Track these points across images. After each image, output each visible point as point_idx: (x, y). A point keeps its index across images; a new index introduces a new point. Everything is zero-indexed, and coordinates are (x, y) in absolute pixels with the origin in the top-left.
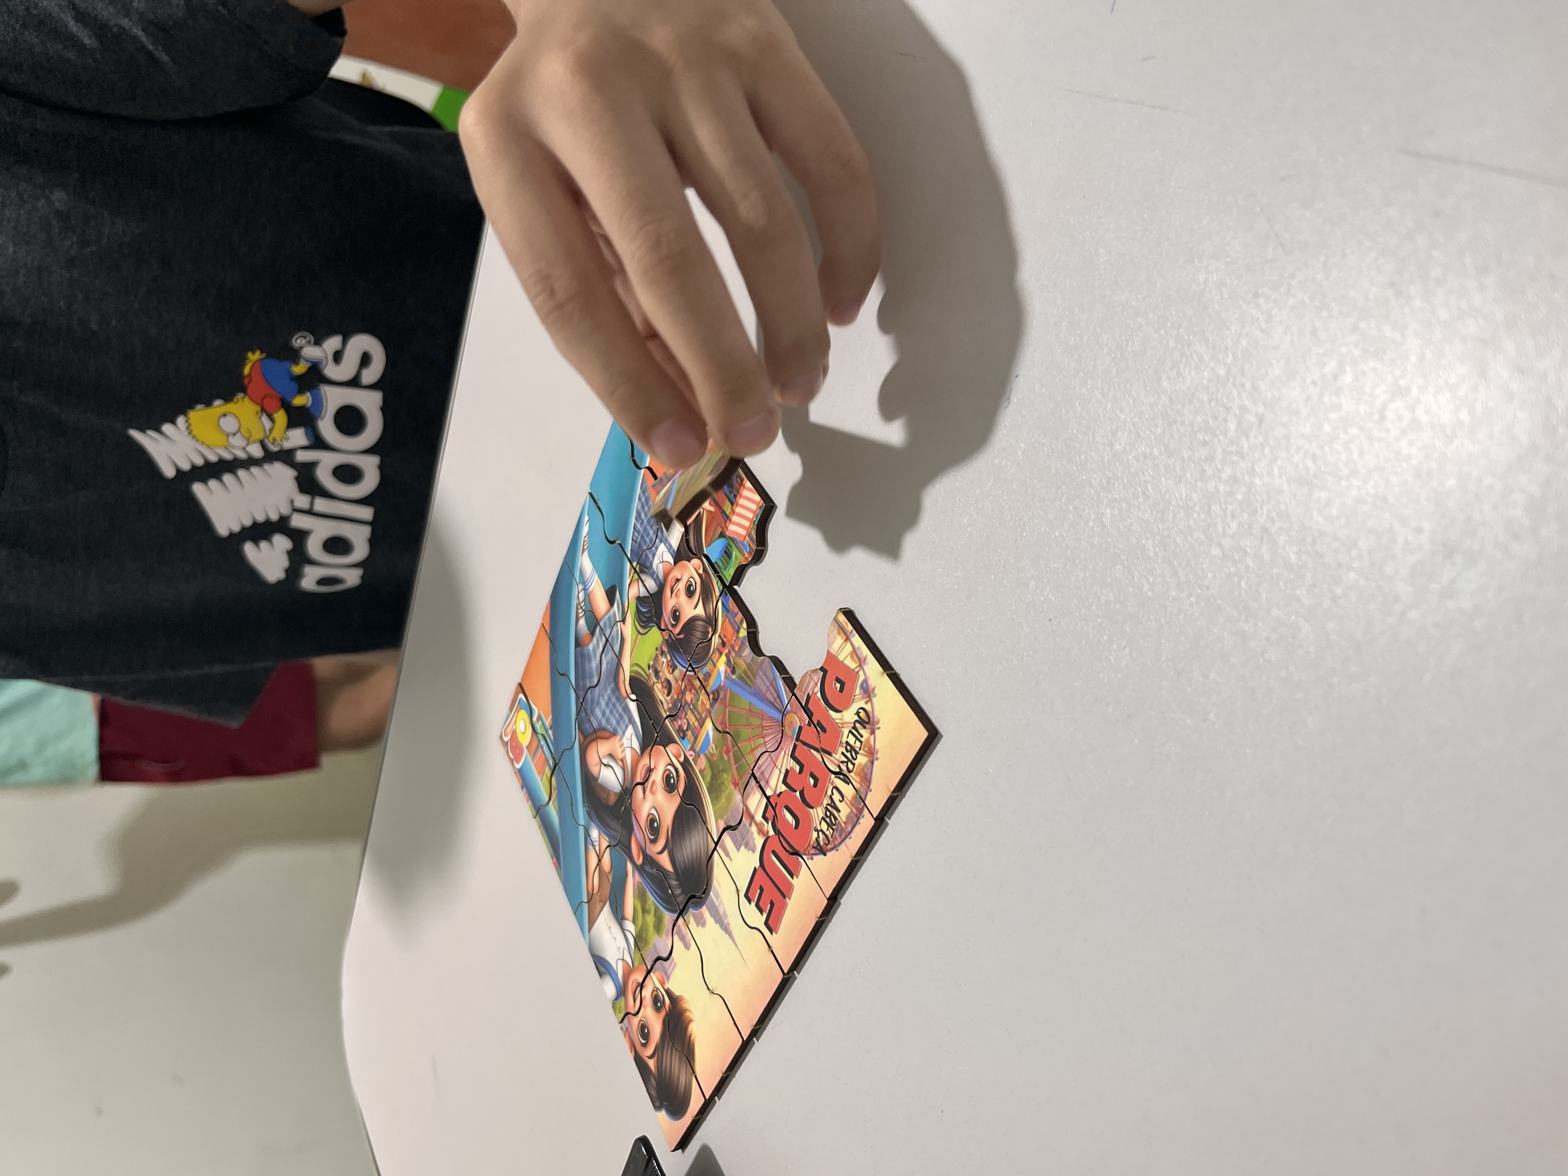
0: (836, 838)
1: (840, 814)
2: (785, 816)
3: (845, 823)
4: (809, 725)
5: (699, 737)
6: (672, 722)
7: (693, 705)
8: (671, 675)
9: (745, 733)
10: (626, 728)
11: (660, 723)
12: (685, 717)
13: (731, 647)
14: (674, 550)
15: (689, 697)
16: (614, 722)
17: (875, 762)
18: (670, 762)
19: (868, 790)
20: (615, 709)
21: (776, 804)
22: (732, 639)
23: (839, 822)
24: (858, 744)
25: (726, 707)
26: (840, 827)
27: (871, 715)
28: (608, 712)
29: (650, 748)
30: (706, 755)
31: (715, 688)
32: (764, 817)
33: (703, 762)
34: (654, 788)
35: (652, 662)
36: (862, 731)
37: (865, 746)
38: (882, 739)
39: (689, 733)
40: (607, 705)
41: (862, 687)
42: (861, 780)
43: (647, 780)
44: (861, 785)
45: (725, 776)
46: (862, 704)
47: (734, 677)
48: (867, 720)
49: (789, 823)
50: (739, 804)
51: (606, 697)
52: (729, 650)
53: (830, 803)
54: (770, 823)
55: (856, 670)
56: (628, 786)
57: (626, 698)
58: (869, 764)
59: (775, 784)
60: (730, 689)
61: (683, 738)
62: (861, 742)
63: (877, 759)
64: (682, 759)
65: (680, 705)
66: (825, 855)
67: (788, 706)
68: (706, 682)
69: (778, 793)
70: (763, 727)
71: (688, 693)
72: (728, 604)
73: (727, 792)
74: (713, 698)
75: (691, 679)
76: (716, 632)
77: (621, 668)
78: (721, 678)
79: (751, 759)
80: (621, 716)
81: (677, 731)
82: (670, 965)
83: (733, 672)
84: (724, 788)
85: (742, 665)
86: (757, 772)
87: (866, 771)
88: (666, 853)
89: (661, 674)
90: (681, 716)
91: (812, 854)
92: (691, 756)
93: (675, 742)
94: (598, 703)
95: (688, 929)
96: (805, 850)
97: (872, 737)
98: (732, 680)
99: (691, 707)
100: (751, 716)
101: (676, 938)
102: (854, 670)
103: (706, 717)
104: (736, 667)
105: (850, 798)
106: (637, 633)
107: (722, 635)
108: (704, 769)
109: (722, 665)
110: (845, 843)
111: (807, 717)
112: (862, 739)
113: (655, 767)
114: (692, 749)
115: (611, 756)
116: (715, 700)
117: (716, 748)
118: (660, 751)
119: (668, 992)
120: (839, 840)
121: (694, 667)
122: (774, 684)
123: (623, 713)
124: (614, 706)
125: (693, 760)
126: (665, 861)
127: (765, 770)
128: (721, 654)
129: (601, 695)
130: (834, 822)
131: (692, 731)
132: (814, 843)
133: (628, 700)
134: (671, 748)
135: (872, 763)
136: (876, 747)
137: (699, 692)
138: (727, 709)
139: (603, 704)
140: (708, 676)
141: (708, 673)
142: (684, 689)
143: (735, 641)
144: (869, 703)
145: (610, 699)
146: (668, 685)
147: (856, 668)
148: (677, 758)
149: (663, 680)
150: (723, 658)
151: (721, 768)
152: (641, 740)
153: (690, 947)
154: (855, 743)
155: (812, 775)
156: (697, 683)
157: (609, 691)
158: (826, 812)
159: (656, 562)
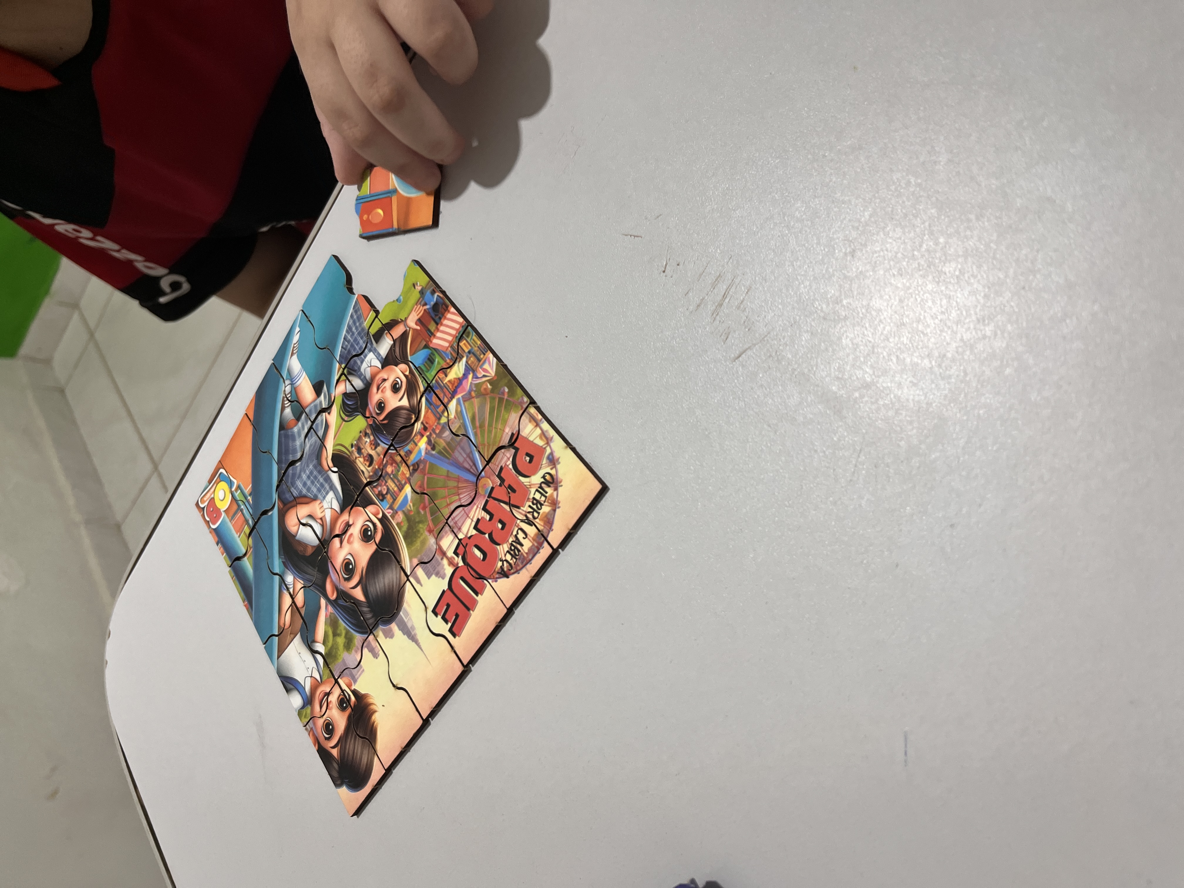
0: (518, 565)
1: (523, 547)
2: (474, 553)
3: (527, 553)
4: (500, 485)
5: (397, 499)
6: (372, 488)
7: (393, 475)
8: (374, 451)
9: (442, 492)
10: (327, 493)
11: (360, 487)
12: (385, 485)
13: (432, 430)
14: (382, 358)
15: (389, 469)
16: (315, 490)
17: (557, 510)
18: (368, 519)
19: (550, 529)
20: (316, 480)
21: (467, 544)
22: (433, 425)
23: (522, 554)
24: (543, 498)
25: (425, 475)
26: (522, 557)
27: (555, 477)
28: (309, 483)
29: (350, 507)
30: (403, 512)
31: (416, 461)
32: (455, 553)
33: (400, 517)
34: (352, 539)
35: (355, 442)
36: (547, 489)
37: (549, 499)
38: (563, 494)
39: (389, 496)
40: (309, 477)
41: (548, 458)
42: (544, 524)
43: (345, 532)
44: (544, 527)
45: (421, 525)
46: (548, 470)
47: (434, 452)
48: (551, 480)
49: (477, 557)
50: (432, 545)
51: (308, 472)
52: (430, 433)
53: (514, 539)
54: (460, 557)
55: (544, 447)
56: (326, 538)
57: (328, 471)
58: (552, 512)
59: (467, 529)
60: (430, 462)
61: (382, 500)
62: (546, 497)
63: (559, 507)
64: (380, 516)
65: (380, 473)
66: (508, 577)
67: (483, 473)
68: (406, 457)
69: (469, 535)
70: (459, 487)
71: (389, 466)
72: (431, 399)
73: (422, 538)
74: (413, 469)
75: (392, 455)
76: (419, 420)
77: (324, 449)
78: (421, 454)
79: (446, 512)
80: (322, 485)
81: (377, 495)
82: (358, 672)
83: (433, 448)
84: (419, 535)
85: (442, 443)
86: (451, 522)
87: (549, 517)
88: (359, 588)
89: (363, 451)
90: (381, 484)
91: (497, 578)
92: (389, 513)
93: (375, 504)
94: (300, 476)
95: (377, 644)
96: (490, 576)
97: (555, 493)
98: (432, 455)
99: (392, 476)
100: (449, 480)
101: (365, 651)
102: (542, 447)
103: (405, 483)
104: (436, 444)
105: (532, 535)
106: (342, 421)
107: (424, 422)
108: (401, 522)
109: (423, 444)
110: (527, 569)
111: (499, 480)
112: (547, 495)
113: (353, 524)
114: (391, 507)
115: (310, 516)
116: (415, 470)
117: (413, 506)
118: (361, 511)
119: (355, 692)
120: (521, 566)
121: (396, 446)
122: (471, 456)
123: (324, 483)
124: (316, 478)
125: (390, 516)
126: (358, 594)
127: (458, 520)
128: (422, 436)
129: (303, 470)
130: (517, 553)
131: (391, 495)
132: (499, 570)
133: (330, 472)
134: (370, 509)
135: (555, 510)
136: (559, 499)
137: (400, 464)
138: (426, 477)
139: (304, 477)
140: (410, 452)
141: (409, 450)
142: (385, 463)
143: (436, 426)
144: (554, 470)
145: (311, 473)
146: (370, 459)
147: (544, 445)
148: (375, 515)
149: (365, 455)
150: (425, 439)
151: (417, 520)
152: (340, 502)
153: (379, 656)
154: (541, 498)
155: (501, 521)
156: (398, 459)
157: (311, 467)
158: (511, 548)
159: (364, 366)
